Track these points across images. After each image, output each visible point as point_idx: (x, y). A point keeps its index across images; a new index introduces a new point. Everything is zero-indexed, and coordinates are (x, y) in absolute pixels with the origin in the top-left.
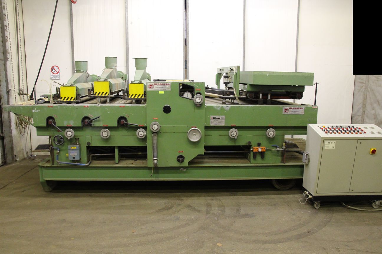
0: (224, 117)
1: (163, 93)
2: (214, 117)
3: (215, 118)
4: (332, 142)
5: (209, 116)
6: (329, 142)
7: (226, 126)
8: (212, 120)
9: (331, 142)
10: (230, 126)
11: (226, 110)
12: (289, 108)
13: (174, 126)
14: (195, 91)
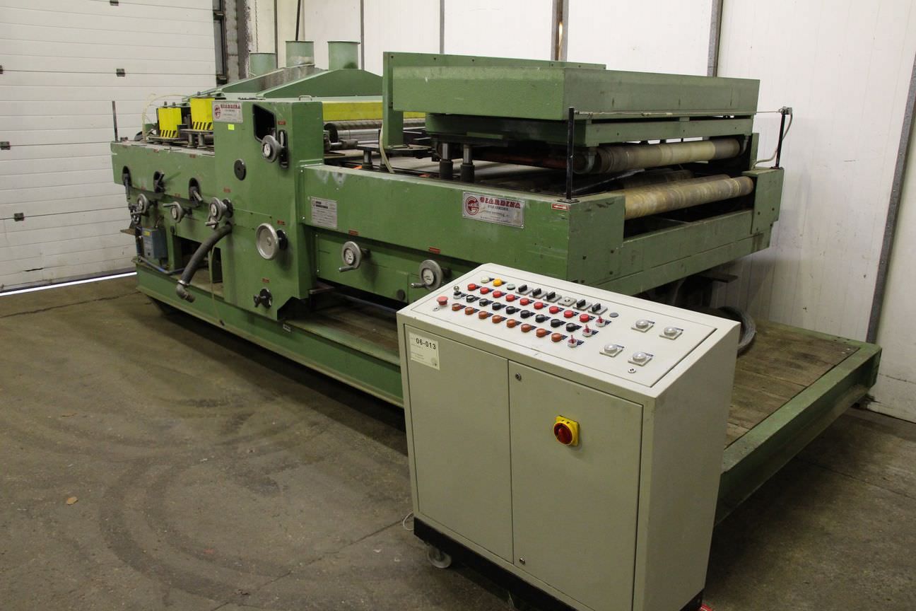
0: (335, 204)
1: (233, 129)
2: (317, 202)
3: (319, 205)
4: (429, 341)
5: (309, 198)
6: (420, 338)
7: (340, 230)
8: (315, 209)
9: (424, 340)
10: (347, 232)
11: (337, 186)
12: (478, 198)
13: (252, 214)
14: (278, 126)
